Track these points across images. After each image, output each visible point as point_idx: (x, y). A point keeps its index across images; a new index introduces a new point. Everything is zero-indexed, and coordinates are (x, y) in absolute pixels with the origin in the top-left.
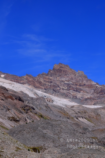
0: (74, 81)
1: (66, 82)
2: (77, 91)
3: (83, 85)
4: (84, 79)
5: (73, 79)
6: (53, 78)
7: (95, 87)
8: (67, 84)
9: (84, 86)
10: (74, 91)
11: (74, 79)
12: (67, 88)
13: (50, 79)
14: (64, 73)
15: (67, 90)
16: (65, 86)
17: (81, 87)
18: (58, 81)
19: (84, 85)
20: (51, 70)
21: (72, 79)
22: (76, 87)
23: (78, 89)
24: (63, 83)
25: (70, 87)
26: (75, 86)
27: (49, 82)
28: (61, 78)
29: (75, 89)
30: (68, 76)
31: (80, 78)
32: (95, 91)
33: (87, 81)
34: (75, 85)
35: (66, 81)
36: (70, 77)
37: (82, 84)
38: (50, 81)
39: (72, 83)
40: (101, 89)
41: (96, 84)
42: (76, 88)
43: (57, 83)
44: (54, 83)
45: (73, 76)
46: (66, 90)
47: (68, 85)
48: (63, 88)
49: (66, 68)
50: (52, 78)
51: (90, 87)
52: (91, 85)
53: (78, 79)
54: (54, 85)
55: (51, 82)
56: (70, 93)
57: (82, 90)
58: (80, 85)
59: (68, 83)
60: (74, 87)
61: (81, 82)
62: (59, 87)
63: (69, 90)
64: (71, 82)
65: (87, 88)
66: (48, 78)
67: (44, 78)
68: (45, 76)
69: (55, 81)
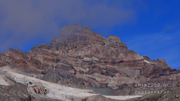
0: (101, 56)
1: (86, 59)
2: (107, 74)
3: (119, 62)
4: (119, 50)
5: (99, 53)
6: (61, 53)
7: (142, 65)
8: (88, 62)
9: (121, 64)
10: (102, 75)
11: (101, 52)
12: (88, 69)
13: (56, 55)
14: (82, 41)
15: (89, 74)
16: (85, 67)
17: (116, 67)
18: (70, 58)
19: (122, 62)
20: (57, 38)
21: (97, 51)
22: (105, 67)
23: (110, 70)
24: (80, 61)
25: (94, 67)
26: (103, 65)
27: (53, 60)
28: (76, 51)
29: (105, 71)
30: (89, 46)
31: (113, 49)
32: (142, 72)
33: (126, 54)
34: (104, 63)
35: (86, 56)
36: (94, 49)
37: (117, 61)
38: (55, 58)
39: (97, 59)
40: (152, 66)
41: (143, 58)
42: (106, 69)
43: (70, 62)
44: (63, 62)
45: (99, 46)
46: (86, 73)
47: (90, 63)
48: (82, 69)
49: (86, 33)
50: (58, 53)
51: (133, 65)
52: (135, 61)
53: (109, 51)
54: (64, 66)
55: (58, 61)
56: (95, 79)
57: (117, 72)
58: (113, 63)
59: (91, 59)
60: (101, 66)
61: (114, 57)
62: (73, 68)
63: (93, 72)
64: (96, 57)
65: (127, 68)
66: (53, 54)
67: (44, 53)
68: (45, 50)
69: (64, 58)
